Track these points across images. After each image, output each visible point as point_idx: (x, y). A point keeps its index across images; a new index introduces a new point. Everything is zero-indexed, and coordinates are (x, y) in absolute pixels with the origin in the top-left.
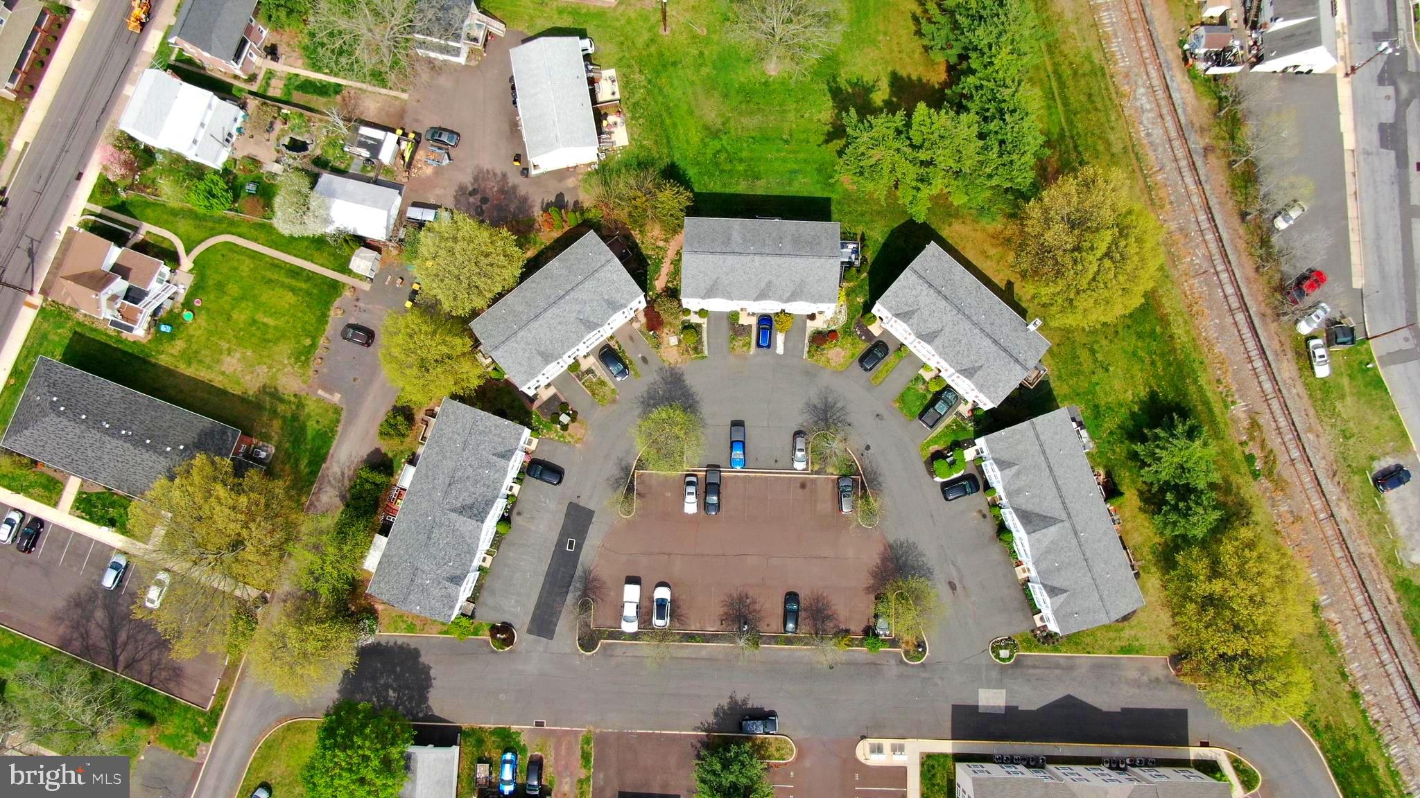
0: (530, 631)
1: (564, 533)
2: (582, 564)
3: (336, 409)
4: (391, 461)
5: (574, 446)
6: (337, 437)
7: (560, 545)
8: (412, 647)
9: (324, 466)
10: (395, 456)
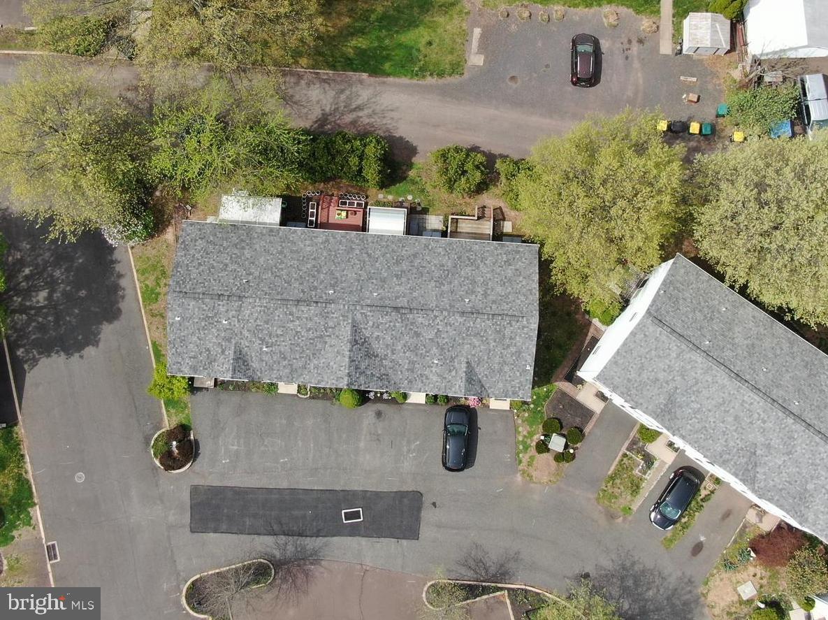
0: (195, 490)
1: (369, 499)
2: (326, 545)
3: (458, 64)
4: (403, 178)
5: (516, 471)
6: (415, 81)
7: (348, 497)
8: (123, 305)
9: (365, 76)
10: (414, 182)
